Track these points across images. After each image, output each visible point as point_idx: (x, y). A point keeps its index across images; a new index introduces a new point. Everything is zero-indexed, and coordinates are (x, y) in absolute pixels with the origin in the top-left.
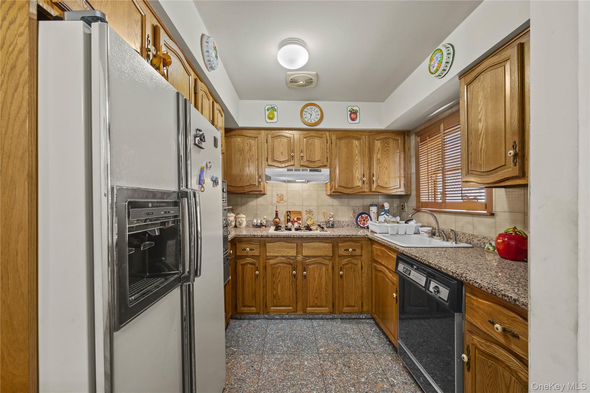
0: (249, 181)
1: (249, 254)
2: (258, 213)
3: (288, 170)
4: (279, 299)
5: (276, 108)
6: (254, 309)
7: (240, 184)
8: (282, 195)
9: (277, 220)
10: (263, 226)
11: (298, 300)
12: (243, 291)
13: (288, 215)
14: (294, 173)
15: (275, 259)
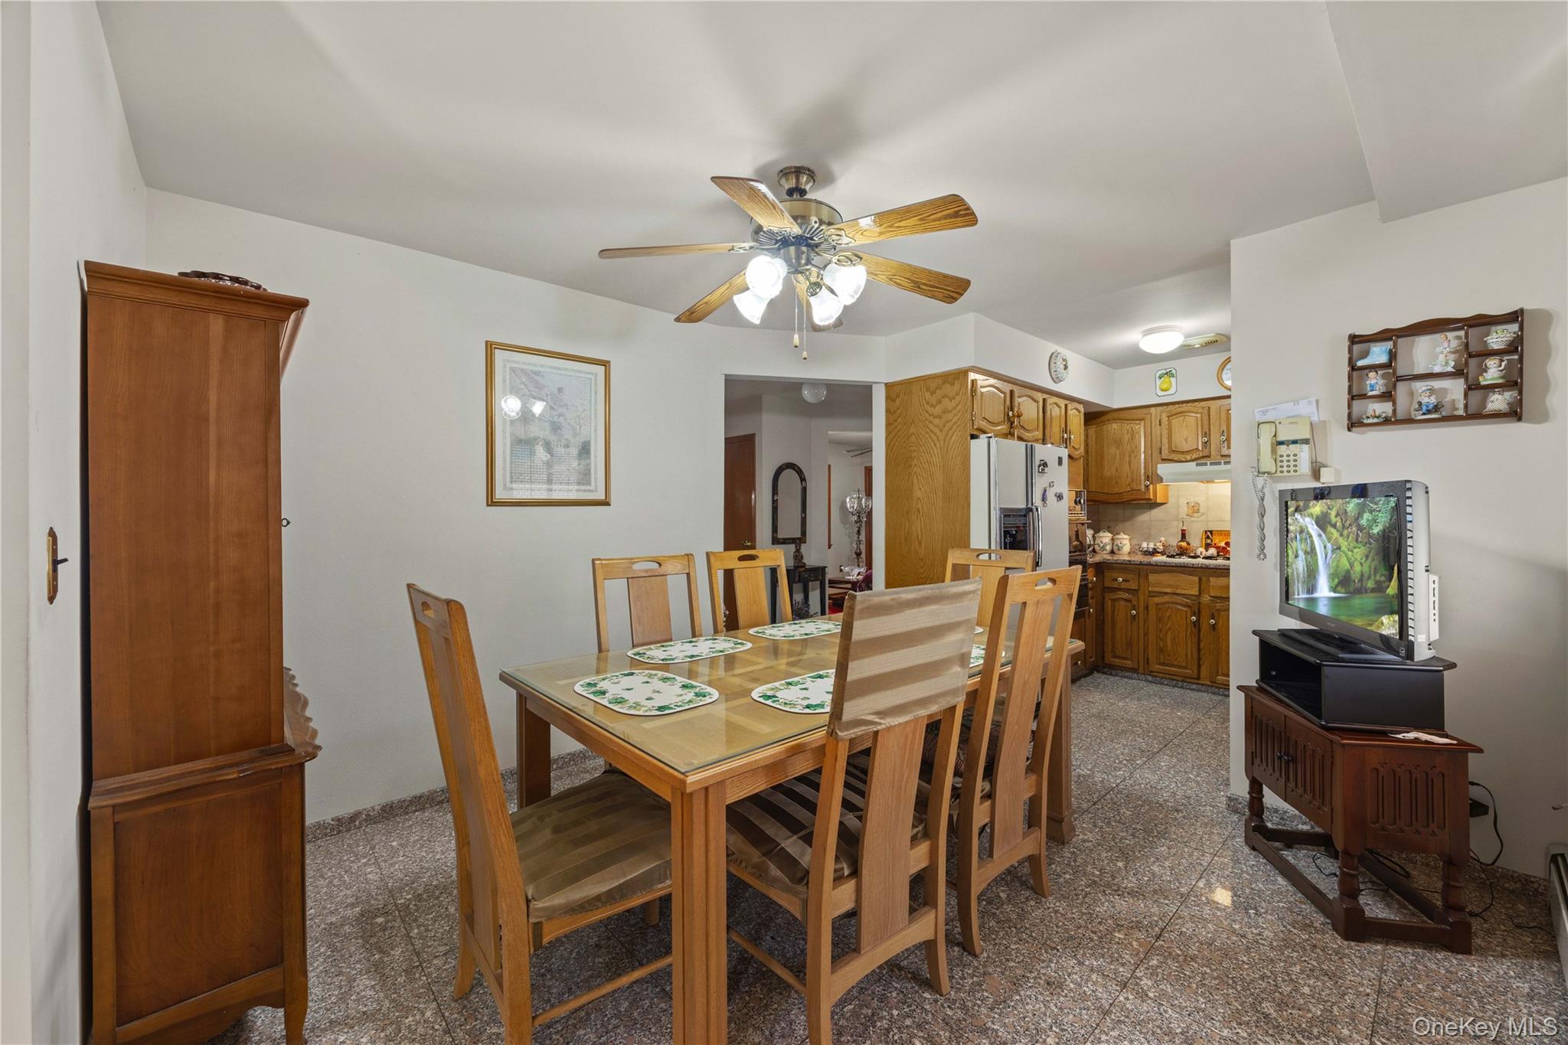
0: (1129, 485)
1: (1123, 587)
2: (1152, 533)
3: (1197, 465)
4: (1169, 656)
5: (1174, 372)
6: (1129, 662)
7: (1116, 490)
8: (1197, 503)
9: (1184, 544)
10: (1158, 552)
11: (1201, 663)
12: (1113, 637)
13: (1208, 537)
14: (1209, 468)
15: (1163, 596)
